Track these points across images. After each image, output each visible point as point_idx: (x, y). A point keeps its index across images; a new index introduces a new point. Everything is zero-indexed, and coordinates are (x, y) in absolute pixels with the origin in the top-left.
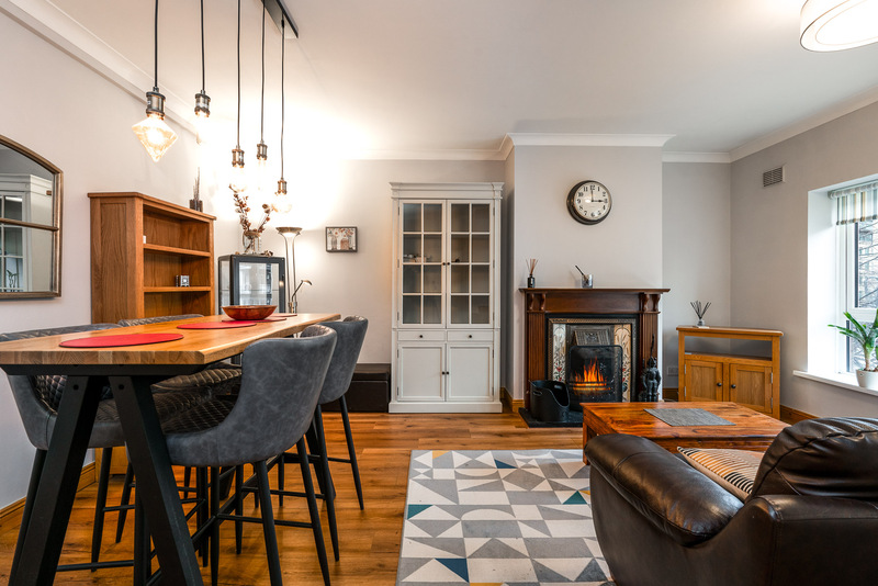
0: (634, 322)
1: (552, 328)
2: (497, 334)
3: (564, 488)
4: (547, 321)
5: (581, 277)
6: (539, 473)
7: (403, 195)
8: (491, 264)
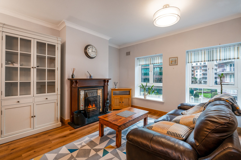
0: (103, 88)
1: (80, 92)
2: (59, 96)
3: (99, 150)
4: (78, 90)
5: (89, 75)
6: (87, 147)
7: (4, 30)
8: (56, 69)
